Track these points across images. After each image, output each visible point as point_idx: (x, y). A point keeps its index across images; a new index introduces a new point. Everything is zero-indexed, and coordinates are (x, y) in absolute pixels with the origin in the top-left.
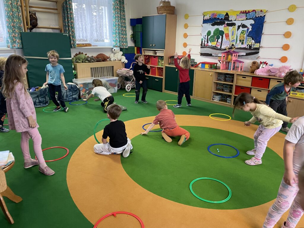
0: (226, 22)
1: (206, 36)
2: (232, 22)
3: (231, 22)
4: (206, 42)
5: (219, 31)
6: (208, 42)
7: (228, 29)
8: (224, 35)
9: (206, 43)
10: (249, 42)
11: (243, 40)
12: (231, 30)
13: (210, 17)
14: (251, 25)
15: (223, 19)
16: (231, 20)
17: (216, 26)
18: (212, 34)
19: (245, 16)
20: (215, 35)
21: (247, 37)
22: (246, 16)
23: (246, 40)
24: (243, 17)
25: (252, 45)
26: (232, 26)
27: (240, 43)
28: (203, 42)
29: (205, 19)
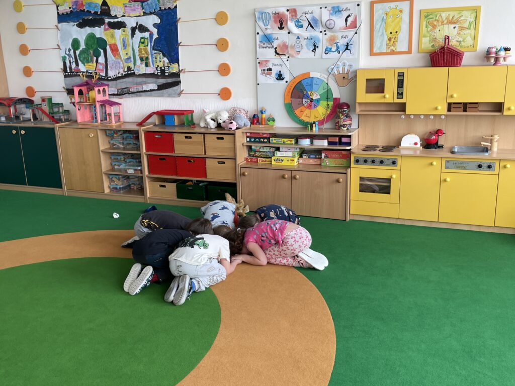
0: (107, 20)
1: (70, 50)
2: (119, 20)
3: (116, 20)
4: (74, 63)
5: (96, 40)
6: (77, 65)
7: (113, 36)
8: (108, 48)
9: (74, 66)
10: (158, 62)
11: (147, 58)
12: (120, 37)
13: (70, 8)
14: (155, 25)
15: (99, 13)
16: (116, 15)
17: (87, 28)
18: (83, 46)
19: (140, 7)
20: (89, 49)
21: (154, 52)
22: (143, 9)
23: (152, 58)
24: (138, 9)
25: (164, 67)
26: (119, 28)
27: (141, 64)
28: (68, 64)
29: (60, 13)
